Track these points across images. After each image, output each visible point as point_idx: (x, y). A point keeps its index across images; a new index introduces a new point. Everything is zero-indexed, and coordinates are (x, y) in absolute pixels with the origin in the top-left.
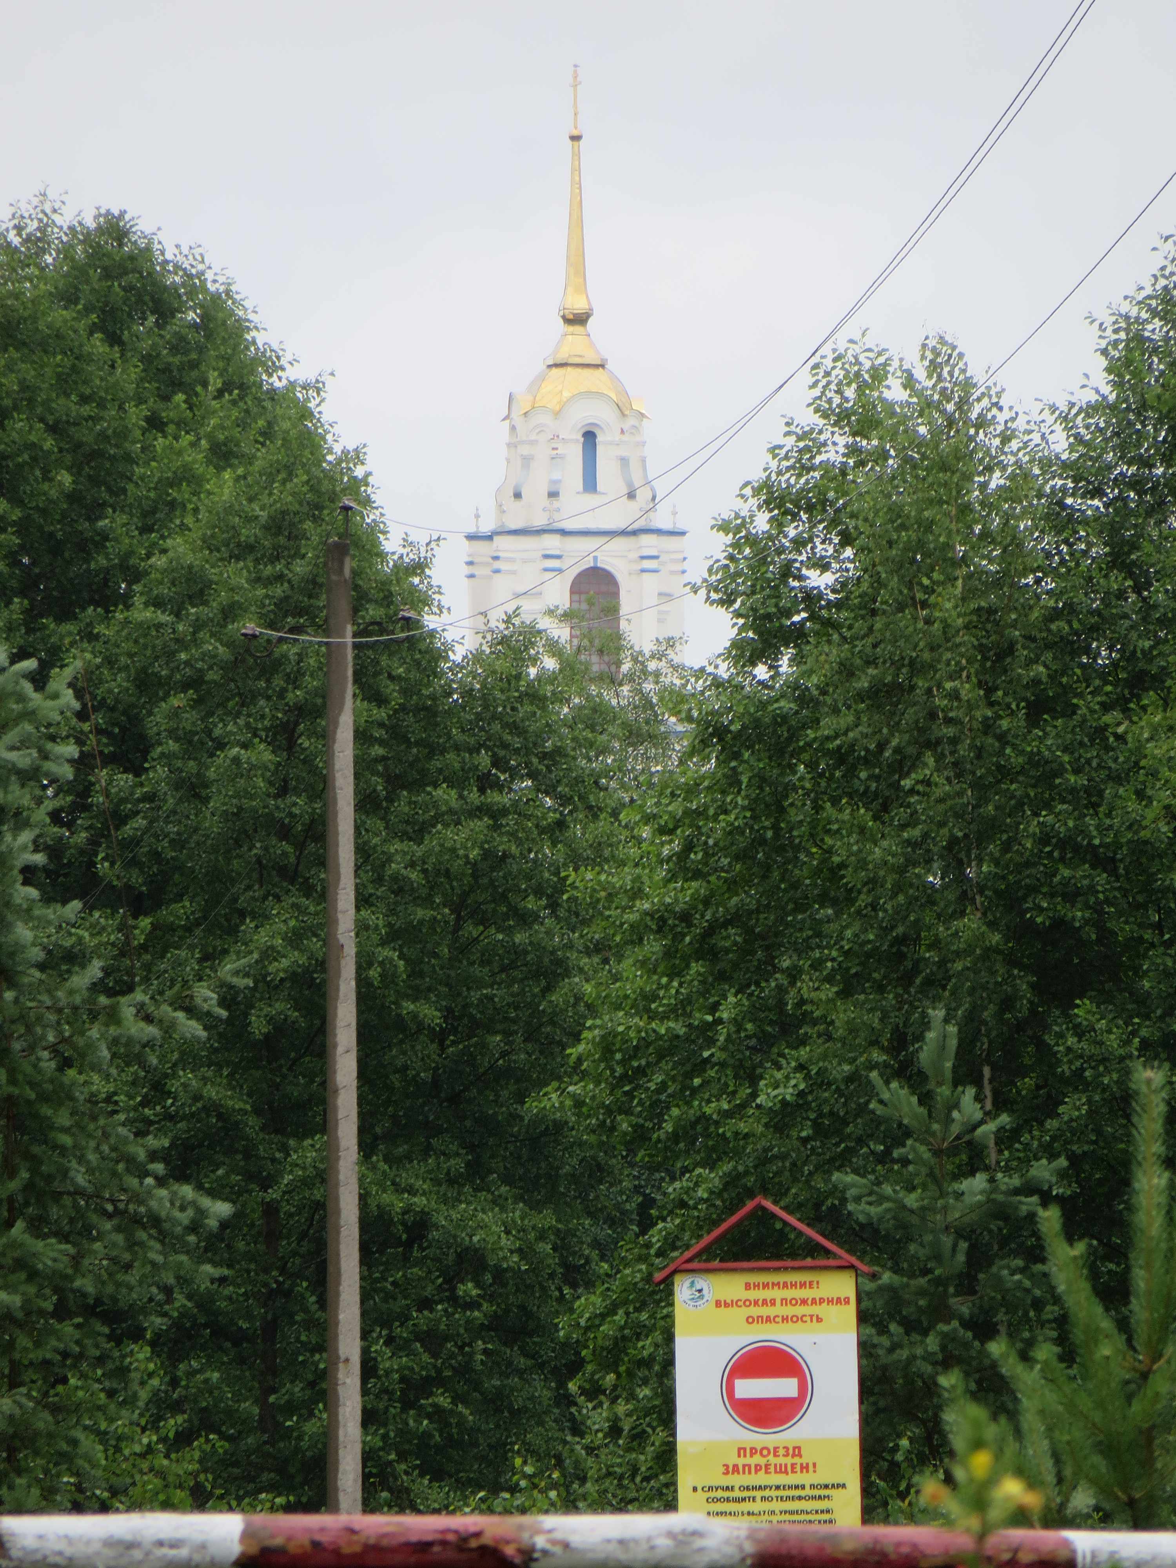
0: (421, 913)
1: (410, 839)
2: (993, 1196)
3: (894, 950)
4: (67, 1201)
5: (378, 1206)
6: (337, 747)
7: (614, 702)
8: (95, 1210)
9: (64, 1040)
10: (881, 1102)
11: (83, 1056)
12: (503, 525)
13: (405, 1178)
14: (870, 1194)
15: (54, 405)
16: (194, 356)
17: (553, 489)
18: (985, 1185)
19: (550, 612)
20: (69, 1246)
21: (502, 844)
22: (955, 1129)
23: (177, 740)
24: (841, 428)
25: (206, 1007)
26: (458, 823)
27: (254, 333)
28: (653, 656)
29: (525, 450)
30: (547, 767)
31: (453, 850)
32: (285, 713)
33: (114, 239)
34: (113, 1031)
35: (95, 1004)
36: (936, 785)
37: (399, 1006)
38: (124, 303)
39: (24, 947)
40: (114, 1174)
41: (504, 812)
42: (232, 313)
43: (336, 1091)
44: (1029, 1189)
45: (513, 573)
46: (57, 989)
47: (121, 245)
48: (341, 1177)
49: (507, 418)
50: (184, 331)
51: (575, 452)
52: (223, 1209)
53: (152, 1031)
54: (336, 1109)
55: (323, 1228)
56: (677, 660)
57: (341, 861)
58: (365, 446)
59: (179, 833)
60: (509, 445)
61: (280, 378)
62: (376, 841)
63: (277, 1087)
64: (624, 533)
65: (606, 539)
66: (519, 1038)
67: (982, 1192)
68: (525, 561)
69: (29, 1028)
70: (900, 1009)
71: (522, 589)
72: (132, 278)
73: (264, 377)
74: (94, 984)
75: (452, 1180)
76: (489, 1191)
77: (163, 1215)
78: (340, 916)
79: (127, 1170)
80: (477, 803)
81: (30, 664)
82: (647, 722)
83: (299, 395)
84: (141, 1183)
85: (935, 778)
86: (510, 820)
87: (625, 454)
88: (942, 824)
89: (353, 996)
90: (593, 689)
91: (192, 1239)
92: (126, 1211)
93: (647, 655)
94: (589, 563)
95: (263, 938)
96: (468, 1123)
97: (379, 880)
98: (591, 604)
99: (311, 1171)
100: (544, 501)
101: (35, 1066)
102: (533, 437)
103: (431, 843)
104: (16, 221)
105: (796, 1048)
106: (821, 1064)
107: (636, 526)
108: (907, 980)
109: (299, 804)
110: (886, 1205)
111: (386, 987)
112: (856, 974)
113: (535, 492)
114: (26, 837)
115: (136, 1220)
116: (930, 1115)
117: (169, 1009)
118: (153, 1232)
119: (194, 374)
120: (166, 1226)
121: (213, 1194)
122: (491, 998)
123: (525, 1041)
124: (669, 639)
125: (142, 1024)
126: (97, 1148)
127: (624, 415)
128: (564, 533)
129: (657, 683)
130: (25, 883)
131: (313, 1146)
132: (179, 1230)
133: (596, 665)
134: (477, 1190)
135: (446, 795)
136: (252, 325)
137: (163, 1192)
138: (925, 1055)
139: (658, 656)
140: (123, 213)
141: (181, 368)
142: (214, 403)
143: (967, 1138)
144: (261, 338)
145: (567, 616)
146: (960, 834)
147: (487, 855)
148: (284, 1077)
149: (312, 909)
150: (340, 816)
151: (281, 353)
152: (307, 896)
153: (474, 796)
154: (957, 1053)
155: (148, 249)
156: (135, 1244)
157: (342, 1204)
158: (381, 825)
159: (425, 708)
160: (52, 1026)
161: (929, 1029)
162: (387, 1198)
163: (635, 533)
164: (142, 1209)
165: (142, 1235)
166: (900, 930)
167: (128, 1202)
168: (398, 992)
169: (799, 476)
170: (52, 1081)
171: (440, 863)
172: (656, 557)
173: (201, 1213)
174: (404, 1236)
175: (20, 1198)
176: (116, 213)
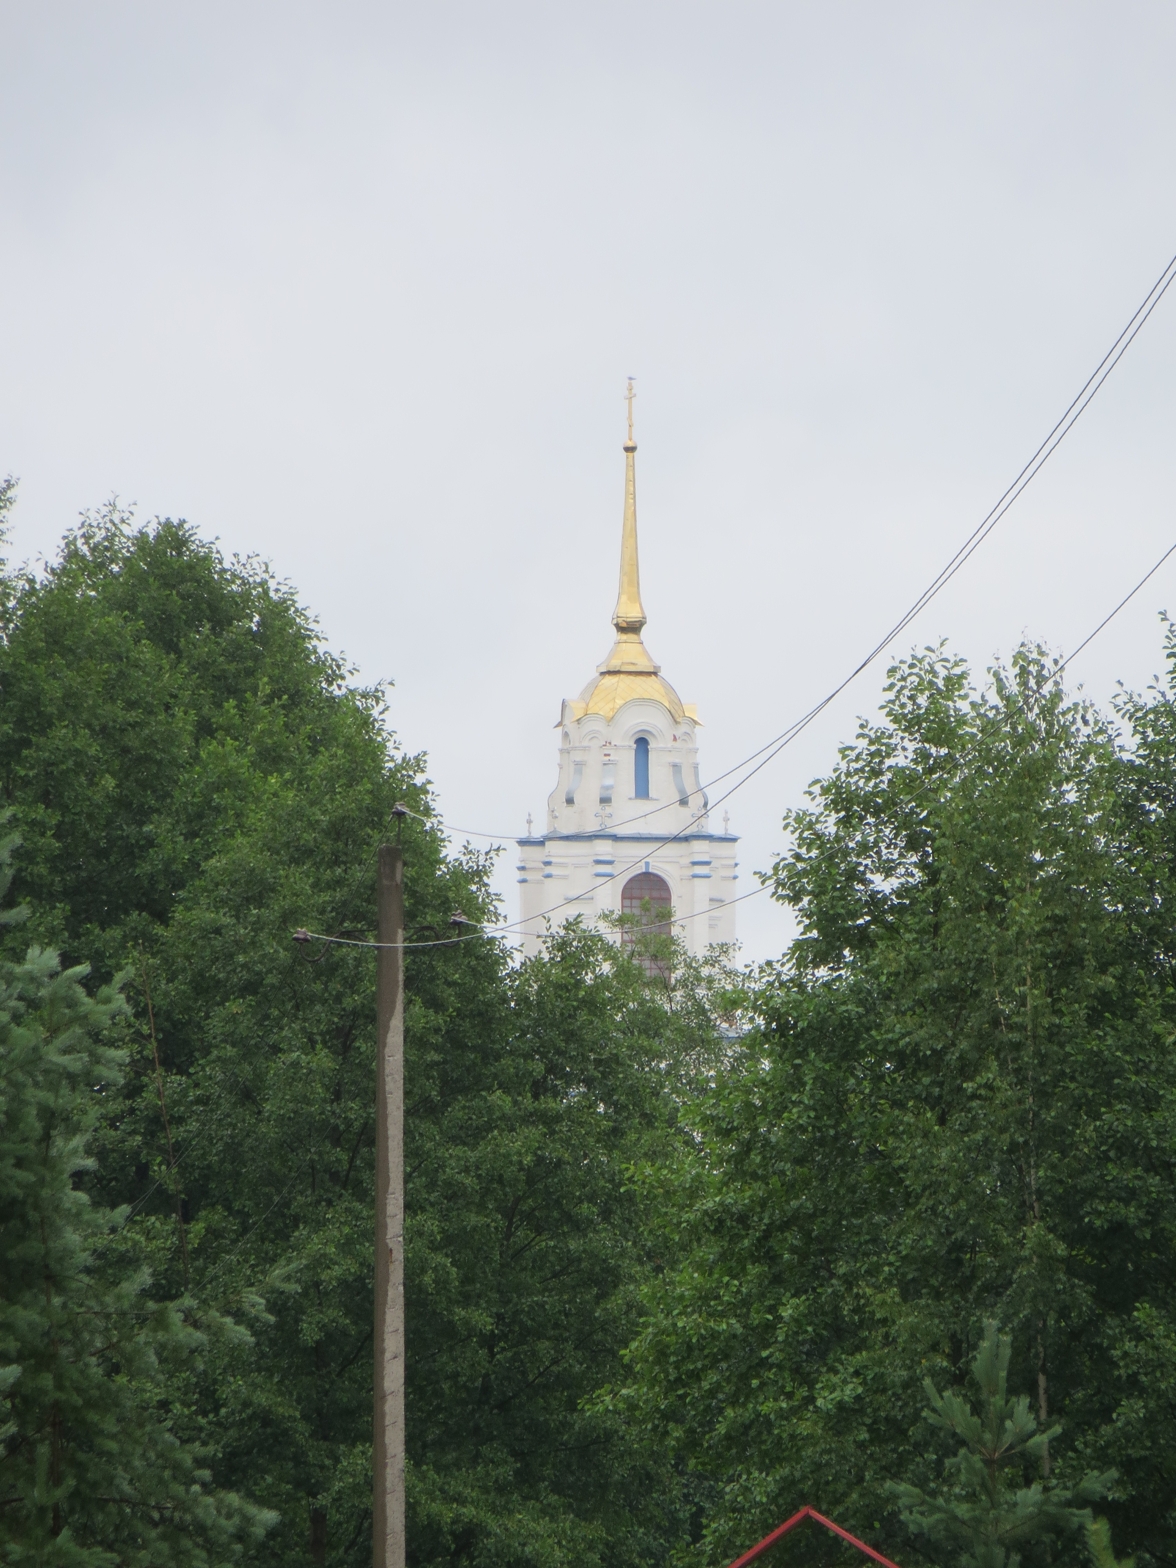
0: (473, 1219)
1: (465, 1144)
2: (1045, 1508)
3: (953, 1256)
4: (112, 1508)
5: (428, 1516)
6: (387, 1051)
7: (667, 1007)
8: (141, 1518)
9: (111, 1346)
10: (934, 1410)
11: (130, 1361)
12: (555, 831)
13: (454, 1487)
14: (923, 1503)
15: (99, 711)
16: (250, 663)
17: (605, 794)
18: (1039, 1497)
19: (605, 916)
20: (114, 1555)
21: (554, 1151)
22: (1007, 1439)
23: (234, 1045)
24: (911, 734)
25: (253, 1312)
26: (512, 1129)
27: (315, 642)
28: (706, 962)
29: (577, 756)
30: (603, 1073)
31: (507, 1156)
32: (341, 1017)
33: (172, 549)
34: (161, 1336)
35: (142, 1309)
36: (999, 1089)
37: (451, 1313)
38: (182, 612)
39: (73, 1252)
40: (161, 1481)
41: (558, 1118)
42: (291, 623)
43: (383, 1397)
44: (1081, 1501)
45: (565, 877)
46: (105, 1294)
47: (180, 554)
48: (388, 1484)
49: (560, 724)
50: (241, 639)
51: (627, 759)
52: (270, 1516)
53: (200, 1337)
54: (383, 1415)
55: (370, 1537)
56: (729, 966)
57: (391, 1165)
58: (425, 753)
59: (232, 1137)
60: (562, 751)
61: (339, 687)
62: (429, 1145)
63: (326, 1393)
64: (676, 839)
65: (658, 845)
66: (569, 1346)
67: (1034, 1505)
68: (577, 866)
69: (77, 1333)
70: (957, 1315)
71: (574, 894)
72: (189, 586)
73: (324, 685)
74: (144, 1290)
75: (501, 1489)
76: (537, 1499)
77: (209, 1523)
78: (389, 1220)
79: (174, 1478)
80: (531, 1108)
81: (83, 969)
82: (700, 1027)
83: (358, 703)
84: (187, 1491)
85: (998, 1083)
86: (563, 1127)
87: (677, 761)
88: (1002, 1130)
89: (401, 1301)
90: (647, 994)
91: (238, 1547)
92: (171, 1520)
93: (701, 962)
94: (640, 869)
95: (316, 1244)
96: (518, 1430)
97: (431, 1185)
98: (645, 909)
99: (361, 1480)
100: (597, 807)
101: (82, 1372)
102: (585, 743)
103: (484, 1149)
104: (84, 530)
105: (852, 1354)
106: (877, 1370)
107: (688, 832)
108: (964, 1286)
109: (353, 1108)
110: (937, 1516)
111: (438, 1293)
112: (913, 1280)
113: (587, 797)
114: (78, 1141)
115: (181, 1528)
116: (983, 1424)
117: (218, 1314)
118: (200, 1540)
119: (250, 681)
120: (211, 1533)
121: (262, 1502)
122: (542, 1305)
123: (576, 1348)
124: (722, 945)
125: (190, 1330)
126: (143, 1456)
127: (676, 722)
128: (615, 838)
129: (710, 989)
130: (76, 1188)
131: (363, 1453)
132: (224, 1538)
133: (650, 970)
134: (526, 1498)
135: (498, 1098)
136: (313, 634)
137: (210, 1500)
138: (979, 1364)
139: (711, 962)
140: (182, 523)
141: (236, 676)
142: (262, 708)
143: (1018, 1449)
144: (322, 648)
145: (621, 921)
146: (1021, 1140)
147: (540, 1160)
148: (332, 1383)
149: (365, 1213)
150: (390, 1120)
151: (341, 662)
152: (361, 1201)
153: (527, 1102)
154: (1011, 1362)
155: (207, 558)
156: (180, 1552)
157: (389, 1512)
158: (435, 1130)
159: (480, 1014)
160: (100, 1333)
161: (983, 1339)
162: (435, 1507)
163: (686, 839)
164: (188, 1517)
165: (187, 1543)
166: (960, 1234)
167: (175, 1508)
168: (449, 1299)
169: (868, 779)
170: (99, 1387)
171: (493, 1169)
172: (707, 863)
173: (248, 1520)
174: (453, 1547)
175: (66, 1506)
176: (175, 522)
